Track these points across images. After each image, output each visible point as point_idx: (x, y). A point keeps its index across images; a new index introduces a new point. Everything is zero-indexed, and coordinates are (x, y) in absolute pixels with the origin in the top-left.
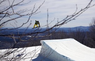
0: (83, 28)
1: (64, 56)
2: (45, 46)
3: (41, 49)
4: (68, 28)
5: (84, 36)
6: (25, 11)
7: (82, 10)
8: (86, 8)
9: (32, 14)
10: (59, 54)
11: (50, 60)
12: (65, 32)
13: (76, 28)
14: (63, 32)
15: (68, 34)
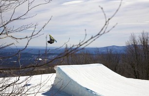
0: (117, 48)
1: (88, 90)
2: (61, 74)
3: (56, 78)
4: (95, 48)
5: (118, 61)
6: (30, 27)
7: (92, 38)
8: (98, 34)
9: (33, 37)
10: (81, 86)
11: (67, 94)
12: (90, 54)
13: (107, 48)
14: (87, 54)
15: (94, 56)
